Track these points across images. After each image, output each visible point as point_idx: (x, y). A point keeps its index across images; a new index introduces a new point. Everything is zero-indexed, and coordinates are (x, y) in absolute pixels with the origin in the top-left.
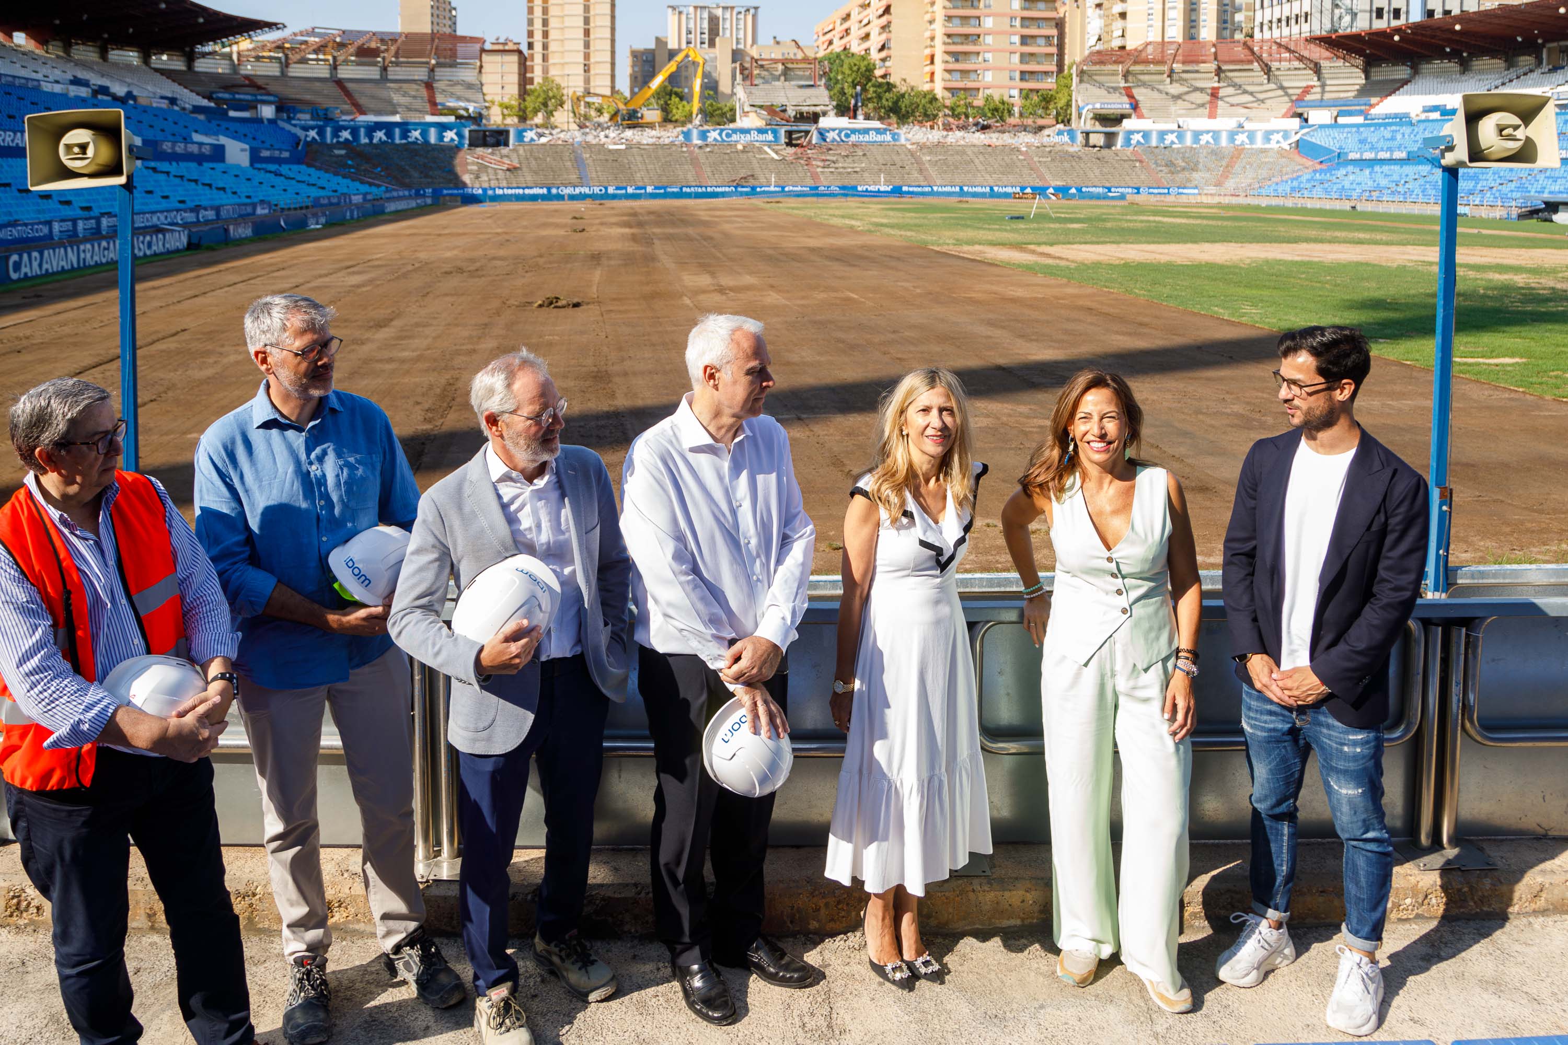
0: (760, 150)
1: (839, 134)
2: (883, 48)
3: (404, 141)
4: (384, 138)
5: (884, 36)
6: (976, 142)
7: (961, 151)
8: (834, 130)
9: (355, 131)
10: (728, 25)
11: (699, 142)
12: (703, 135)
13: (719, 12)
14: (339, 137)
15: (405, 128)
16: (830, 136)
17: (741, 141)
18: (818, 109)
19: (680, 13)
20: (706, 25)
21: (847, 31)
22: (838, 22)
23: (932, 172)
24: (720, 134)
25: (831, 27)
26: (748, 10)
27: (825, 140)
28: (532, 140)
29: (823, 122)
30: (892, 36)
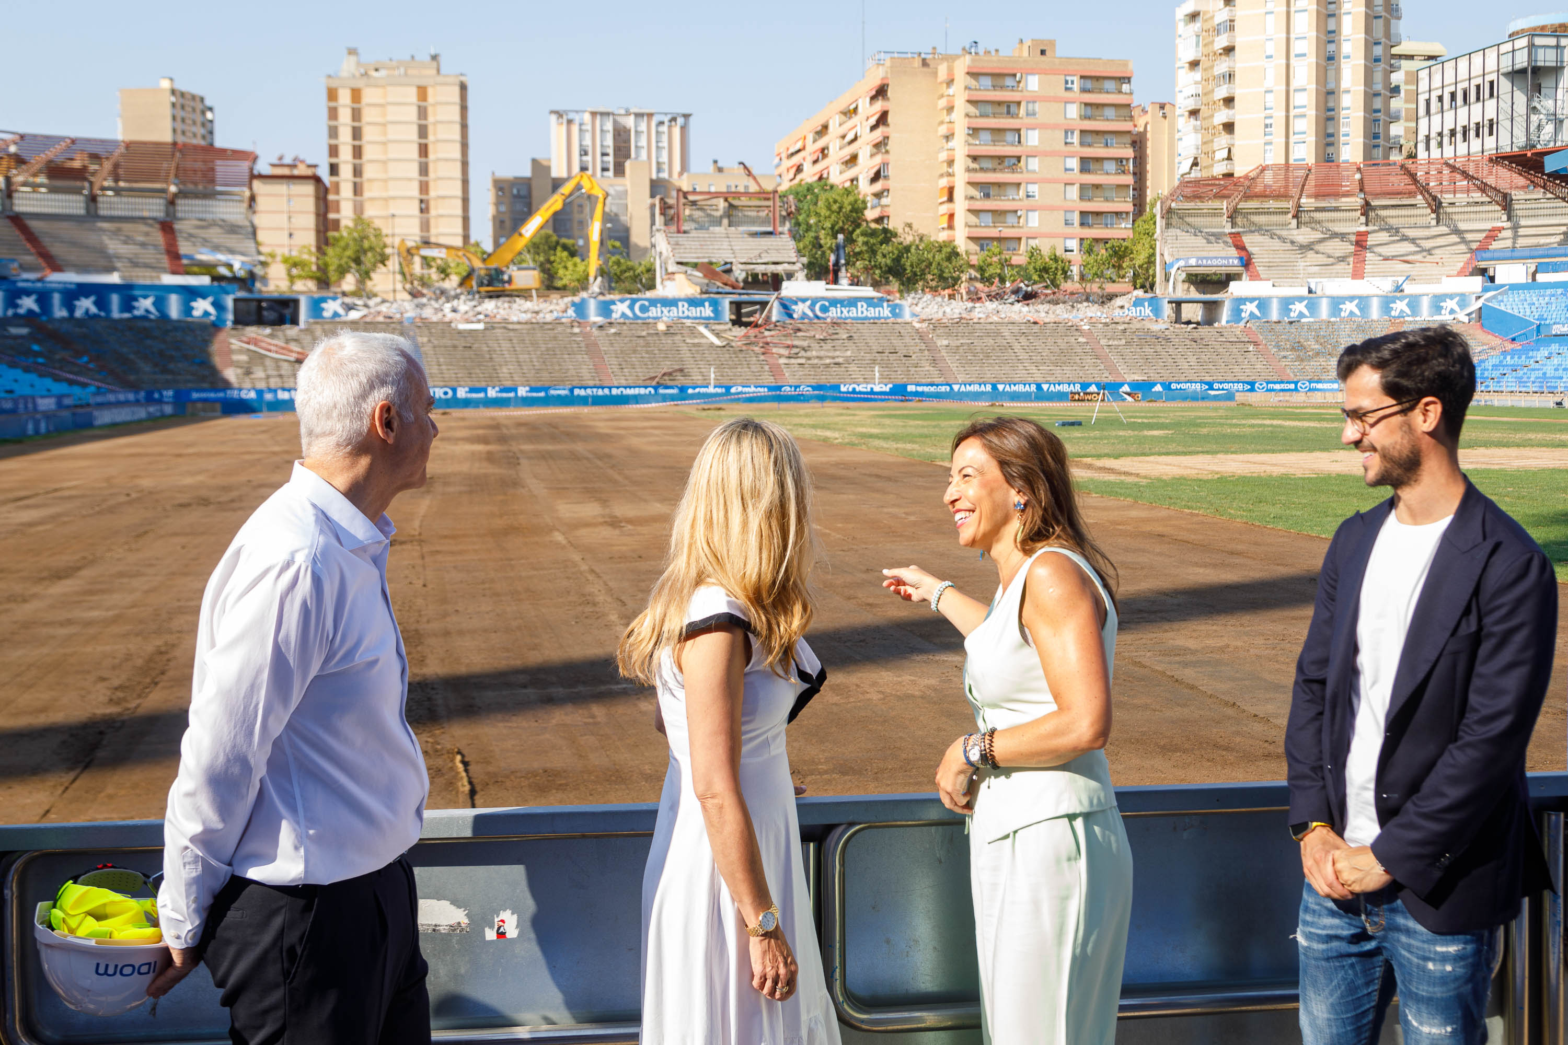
0: (693, 331)
1: (812, 308)
2: (876, 177)
3: (126, 315)
4: (94, 310)
5: (878, 159)
6: (1016, 317)
7: (993, 331)
8: (804, 300)
9: (43, 298)
10: (643, 142)
11: (599, 320)
12: (605, 309)
13: (630, 122)
14: (16, 306)
15: (128, 293)
16: (799, 309)
17: (663, 318)
18: (779, 269)
19: (570, 122)
20: (609, 141)
21: (824, 151)
22: (810, 137)
23: (952, 362)
24: (631, 307)
25: (799, 145)
26: (674, 119)
27: (790, 316)
28: (336, 314)
29: (789, 289)
30: (891, 158)
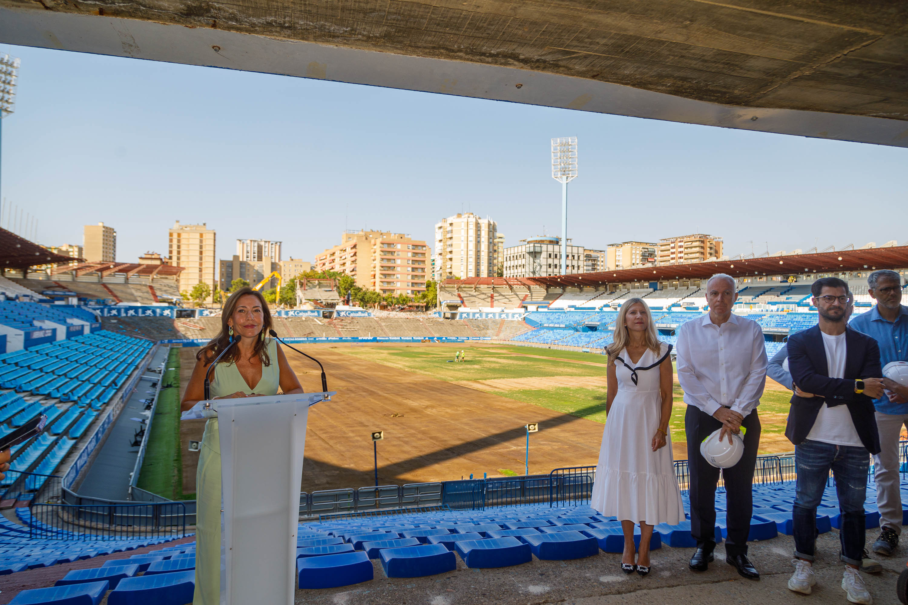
0: (313, 320)
1: (346, 313)
2: (353, 270)
3: (143, 315)
4: (134, 314)
5: (353, 265)
6: (402, 317)
7: (397, 321)
8: (343, 311)
9: (119, 310)
10: (267, 250)
11: (285, 316)
12: (287, 313)
13: (263, 243)
14: (110, 313)
15: (145, 309)
16: (342, 314)
17: (304, 316)
18: (335, 301)
19: (243, 243)
20: (256, 249)
21: (333, 261)
22: (328, 256)
23: (387, 330)
24: (294, 313)
25: (324, 257)
26: (276, 243)
27: (339, 316)
29: (338, 308)
30: (357, 265)
